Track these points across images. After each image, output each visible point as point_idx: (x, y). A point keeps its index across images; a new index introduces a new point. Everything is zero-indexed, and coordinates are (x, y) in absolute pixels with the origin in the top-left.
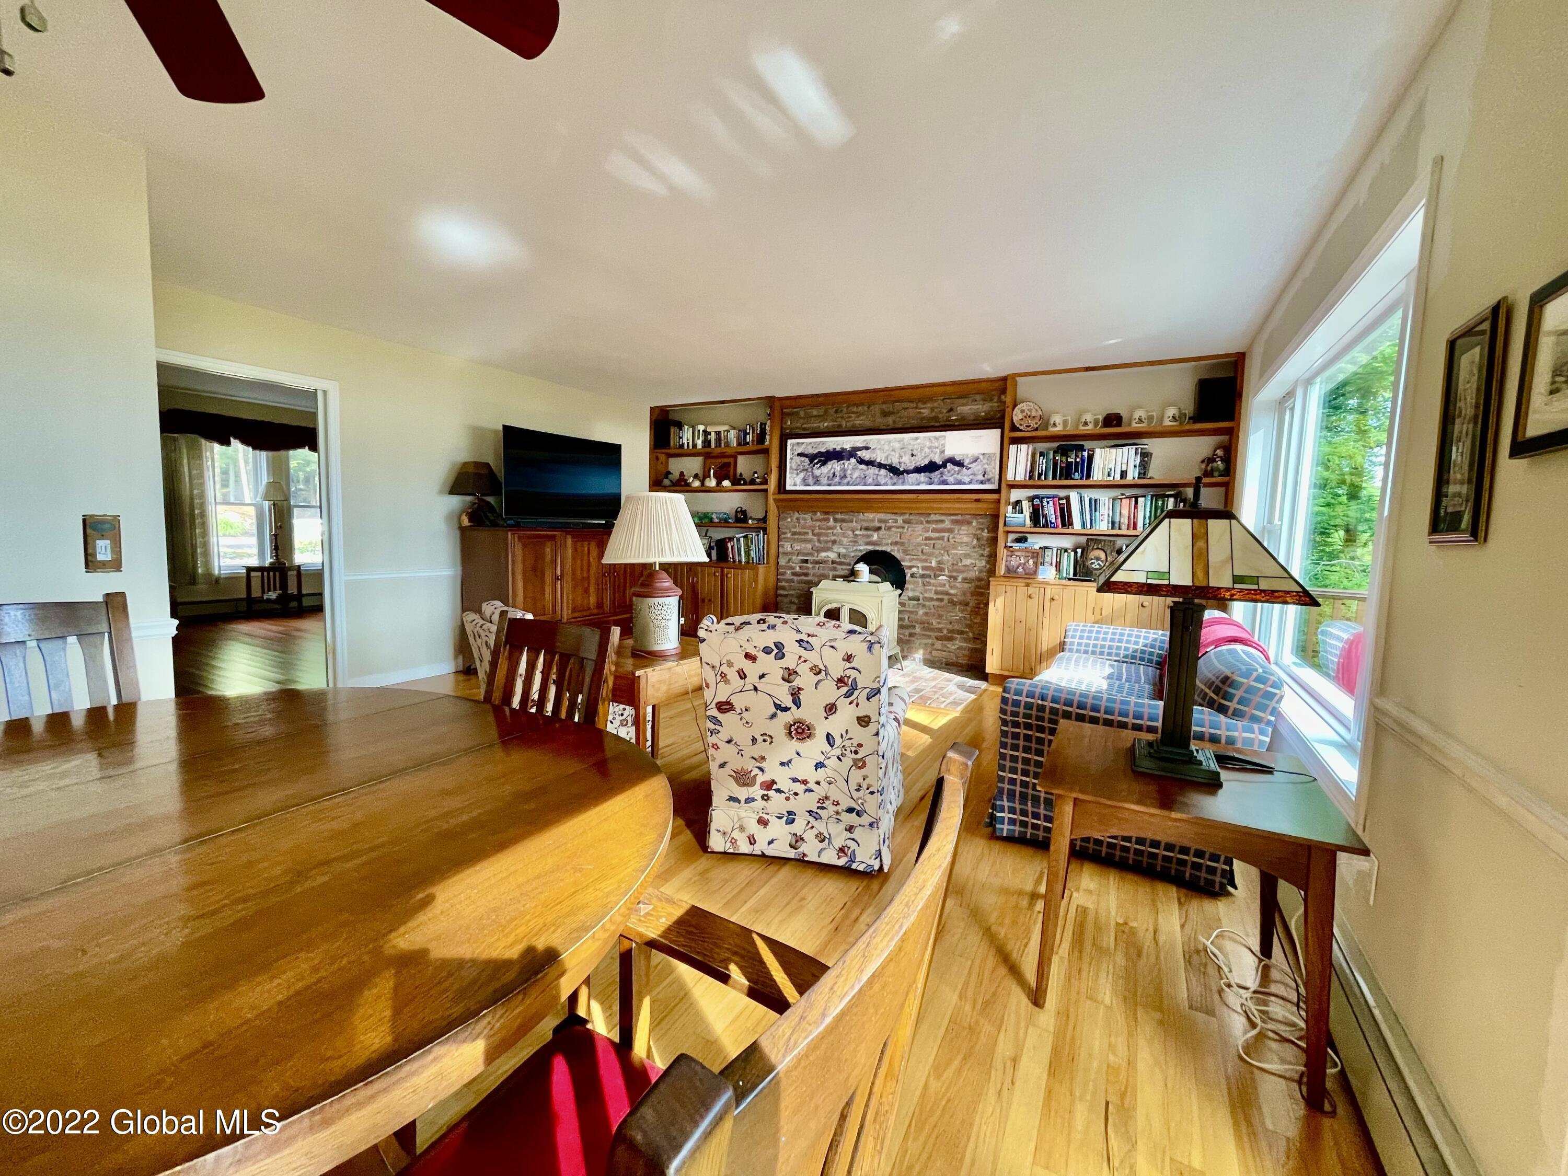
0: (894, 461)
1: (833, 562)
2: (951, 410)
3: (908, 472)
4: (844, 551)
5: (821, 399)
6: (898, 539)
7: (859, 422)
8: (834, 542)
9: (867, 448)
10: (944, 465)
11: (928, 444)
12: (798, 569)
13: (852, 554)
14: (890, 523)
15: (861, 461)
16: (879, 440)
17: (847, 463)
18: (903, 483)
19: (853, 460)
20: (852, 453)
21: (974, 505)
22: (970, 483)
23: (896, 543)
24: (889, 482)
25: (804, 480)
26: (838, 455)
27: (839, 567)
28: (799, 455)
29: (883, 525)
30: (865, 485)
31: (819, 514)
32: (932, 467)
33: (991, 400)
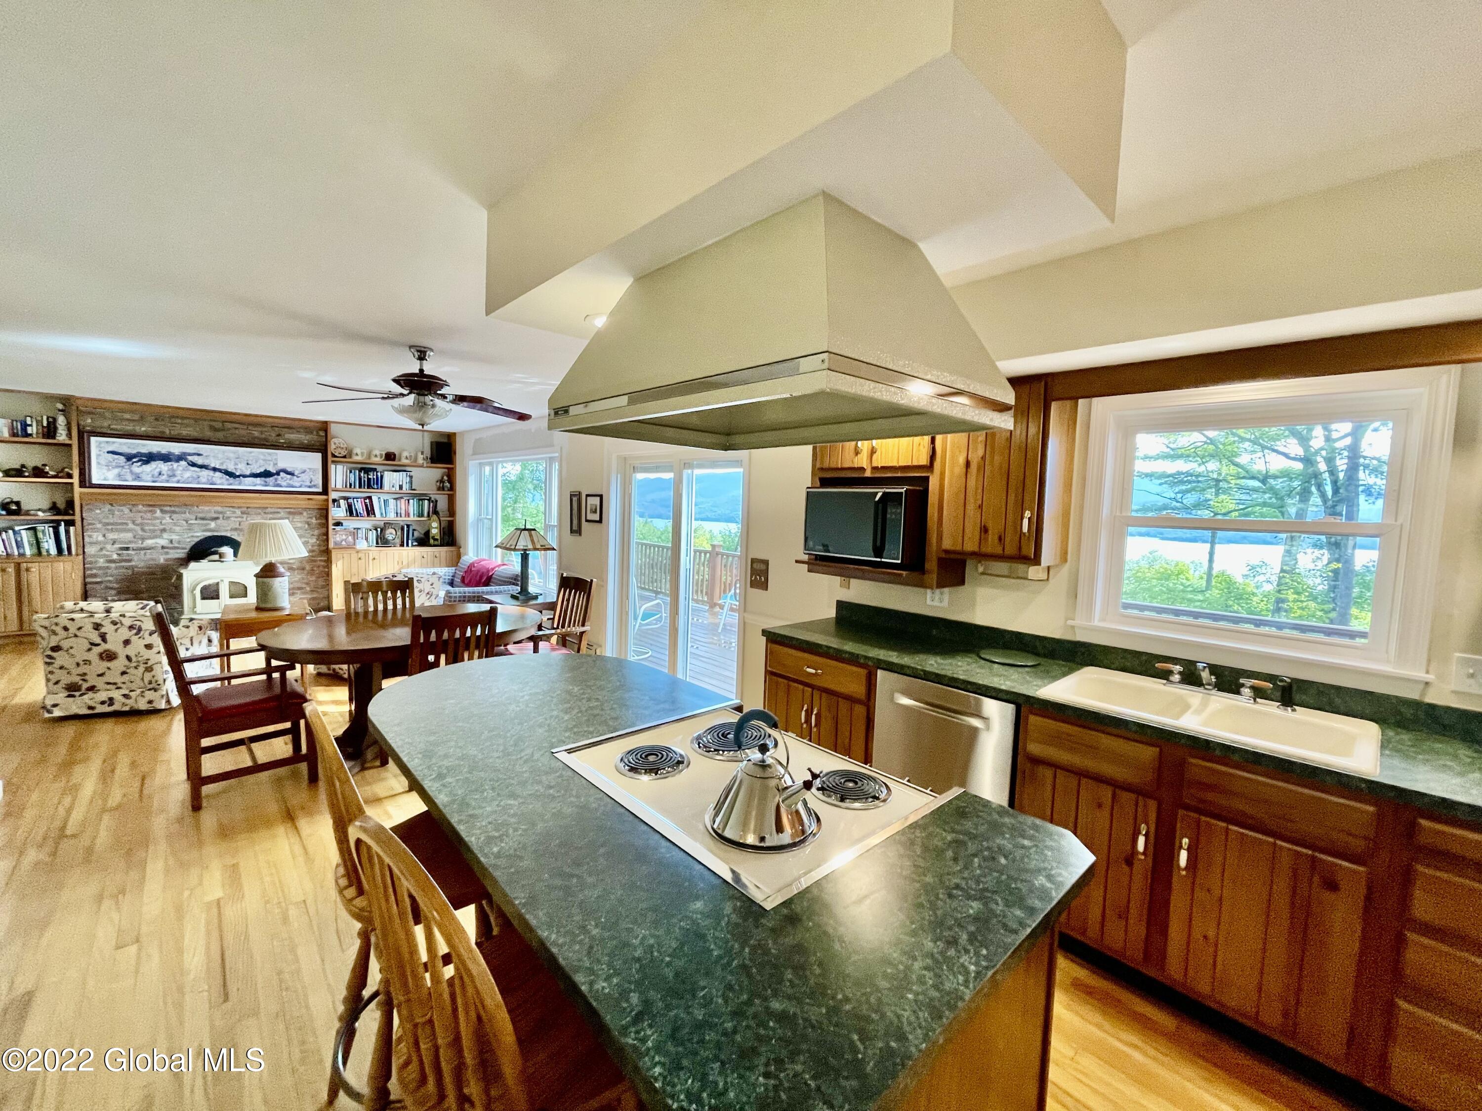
0: (231, 468)
1: (163, 547)
2: (279, 435)
3: (245, 476)
4: (177, 537)
5: (135, 407)
6: (237, 526)
7: (185, 432)
8: (164, 530)
9: (199, 455)
10: (278, 473)
11: (262, 457)
12: (115, 557)
13: (188, 540)
14: (228, 514)
15: (193, 465)
16: (212, 450)
17: (175, 465)
18: (240, 484)
19: (183, 463)
20: (181, 458)
21: (307, 502)
22: (300, 487)
23: (236, 529)
24: (226, 482)
25: (119, 475)
26: (166, 458)
27: (171, 551)
28: (108, 452)
29: (221, 516)
30: (199, 483)
31: (140, 507)
32: (266, 474)
33: (312, 433)
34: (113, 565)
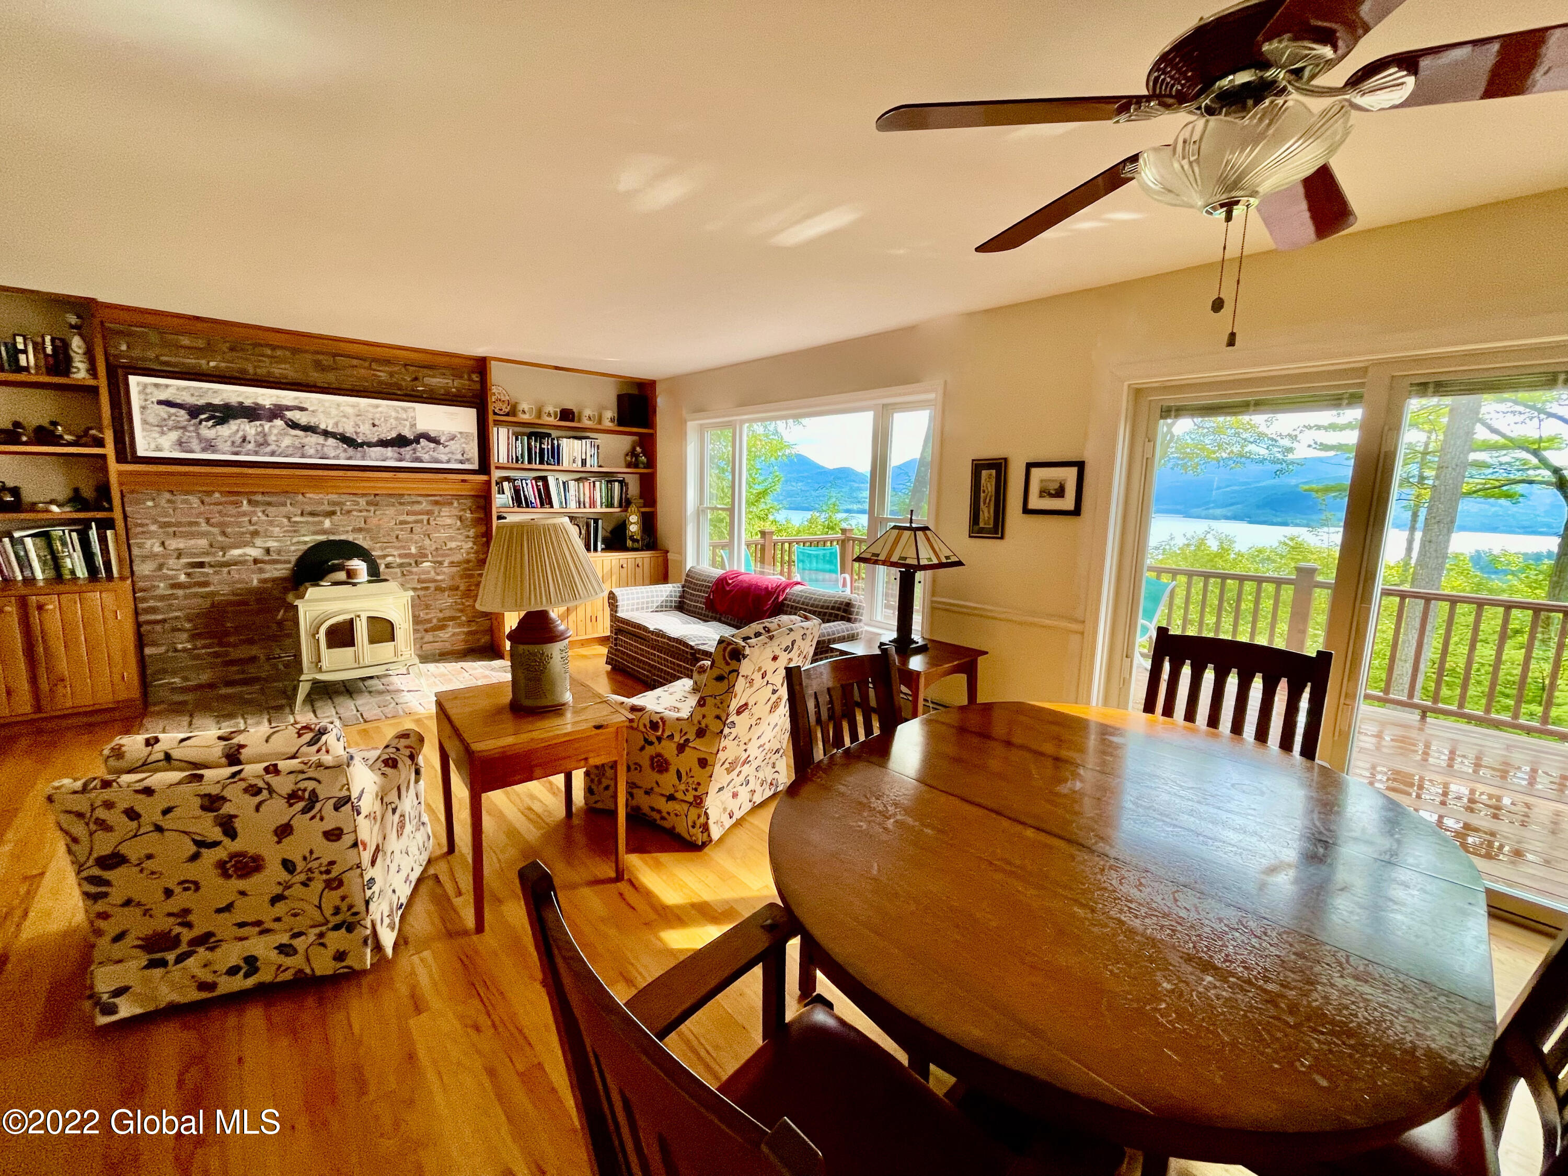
0: (349, 431)
1: (256, 561)
2: (416, 379)
3: (370, 445)
4: (275, 544)
5: (200, 325)
6: (362, 525)
7: (278, 371)
8: (255, 534)
9: (302, 409)
10: (417, 440)
11: (394, 414)
12: (183, 578)
13: (293, 548)
14: (348, 506)
15: (294, 425)
16: (320, 401)
17: (267, 426)
18: (363, 458)
19: (279, 423)
20: (276, 412)
21: (458, 486)
22: (448, 462)
23: (360, 530)
24: (343, 455)
25: (180, 443)
26: (251, 413)
27: (268, 567)
28: (160, 403)
29: (338, 509)
30: (303, 456)
31: (217, 495)
32: (400, 442)
33: (461, 377)
34: (180, 592)
